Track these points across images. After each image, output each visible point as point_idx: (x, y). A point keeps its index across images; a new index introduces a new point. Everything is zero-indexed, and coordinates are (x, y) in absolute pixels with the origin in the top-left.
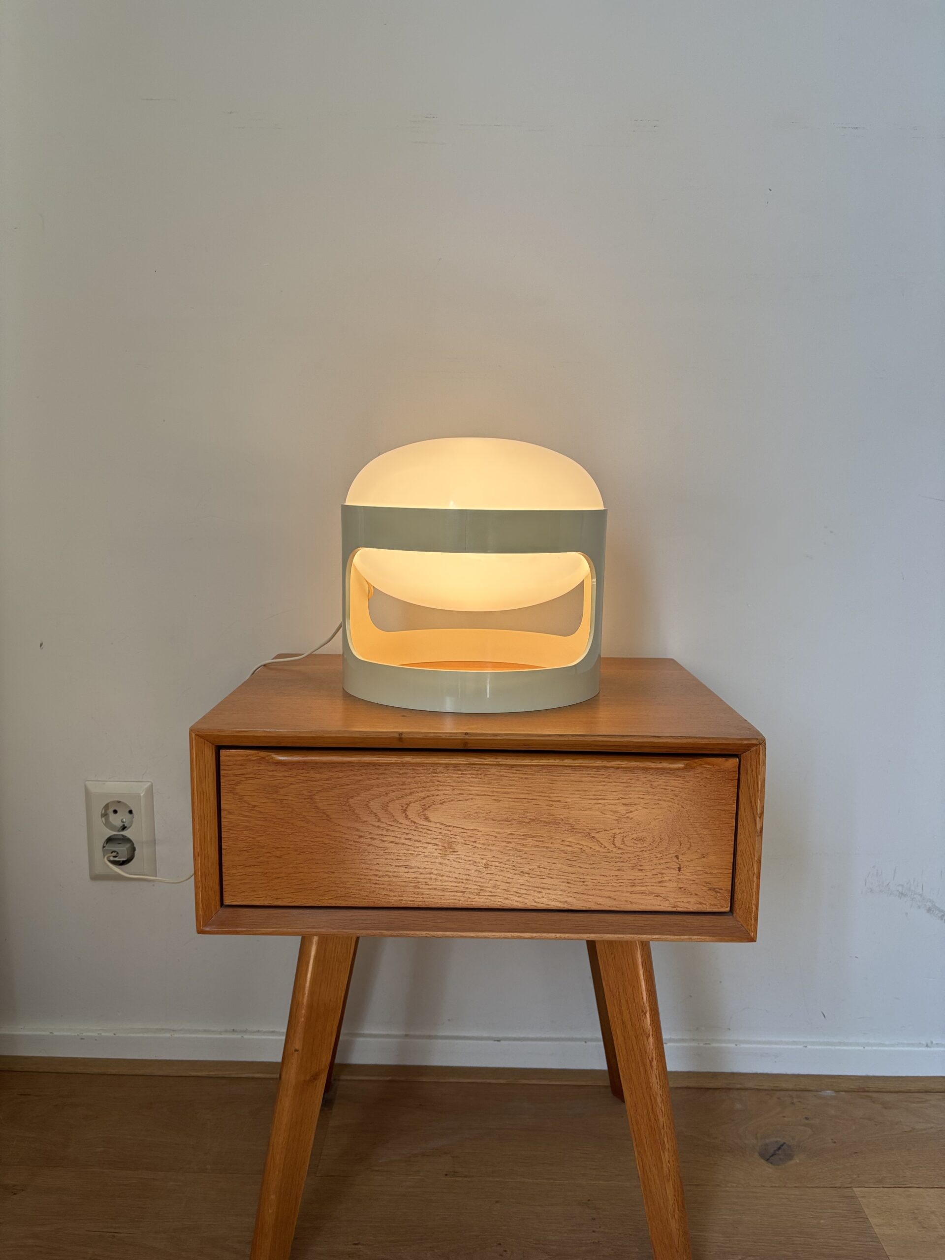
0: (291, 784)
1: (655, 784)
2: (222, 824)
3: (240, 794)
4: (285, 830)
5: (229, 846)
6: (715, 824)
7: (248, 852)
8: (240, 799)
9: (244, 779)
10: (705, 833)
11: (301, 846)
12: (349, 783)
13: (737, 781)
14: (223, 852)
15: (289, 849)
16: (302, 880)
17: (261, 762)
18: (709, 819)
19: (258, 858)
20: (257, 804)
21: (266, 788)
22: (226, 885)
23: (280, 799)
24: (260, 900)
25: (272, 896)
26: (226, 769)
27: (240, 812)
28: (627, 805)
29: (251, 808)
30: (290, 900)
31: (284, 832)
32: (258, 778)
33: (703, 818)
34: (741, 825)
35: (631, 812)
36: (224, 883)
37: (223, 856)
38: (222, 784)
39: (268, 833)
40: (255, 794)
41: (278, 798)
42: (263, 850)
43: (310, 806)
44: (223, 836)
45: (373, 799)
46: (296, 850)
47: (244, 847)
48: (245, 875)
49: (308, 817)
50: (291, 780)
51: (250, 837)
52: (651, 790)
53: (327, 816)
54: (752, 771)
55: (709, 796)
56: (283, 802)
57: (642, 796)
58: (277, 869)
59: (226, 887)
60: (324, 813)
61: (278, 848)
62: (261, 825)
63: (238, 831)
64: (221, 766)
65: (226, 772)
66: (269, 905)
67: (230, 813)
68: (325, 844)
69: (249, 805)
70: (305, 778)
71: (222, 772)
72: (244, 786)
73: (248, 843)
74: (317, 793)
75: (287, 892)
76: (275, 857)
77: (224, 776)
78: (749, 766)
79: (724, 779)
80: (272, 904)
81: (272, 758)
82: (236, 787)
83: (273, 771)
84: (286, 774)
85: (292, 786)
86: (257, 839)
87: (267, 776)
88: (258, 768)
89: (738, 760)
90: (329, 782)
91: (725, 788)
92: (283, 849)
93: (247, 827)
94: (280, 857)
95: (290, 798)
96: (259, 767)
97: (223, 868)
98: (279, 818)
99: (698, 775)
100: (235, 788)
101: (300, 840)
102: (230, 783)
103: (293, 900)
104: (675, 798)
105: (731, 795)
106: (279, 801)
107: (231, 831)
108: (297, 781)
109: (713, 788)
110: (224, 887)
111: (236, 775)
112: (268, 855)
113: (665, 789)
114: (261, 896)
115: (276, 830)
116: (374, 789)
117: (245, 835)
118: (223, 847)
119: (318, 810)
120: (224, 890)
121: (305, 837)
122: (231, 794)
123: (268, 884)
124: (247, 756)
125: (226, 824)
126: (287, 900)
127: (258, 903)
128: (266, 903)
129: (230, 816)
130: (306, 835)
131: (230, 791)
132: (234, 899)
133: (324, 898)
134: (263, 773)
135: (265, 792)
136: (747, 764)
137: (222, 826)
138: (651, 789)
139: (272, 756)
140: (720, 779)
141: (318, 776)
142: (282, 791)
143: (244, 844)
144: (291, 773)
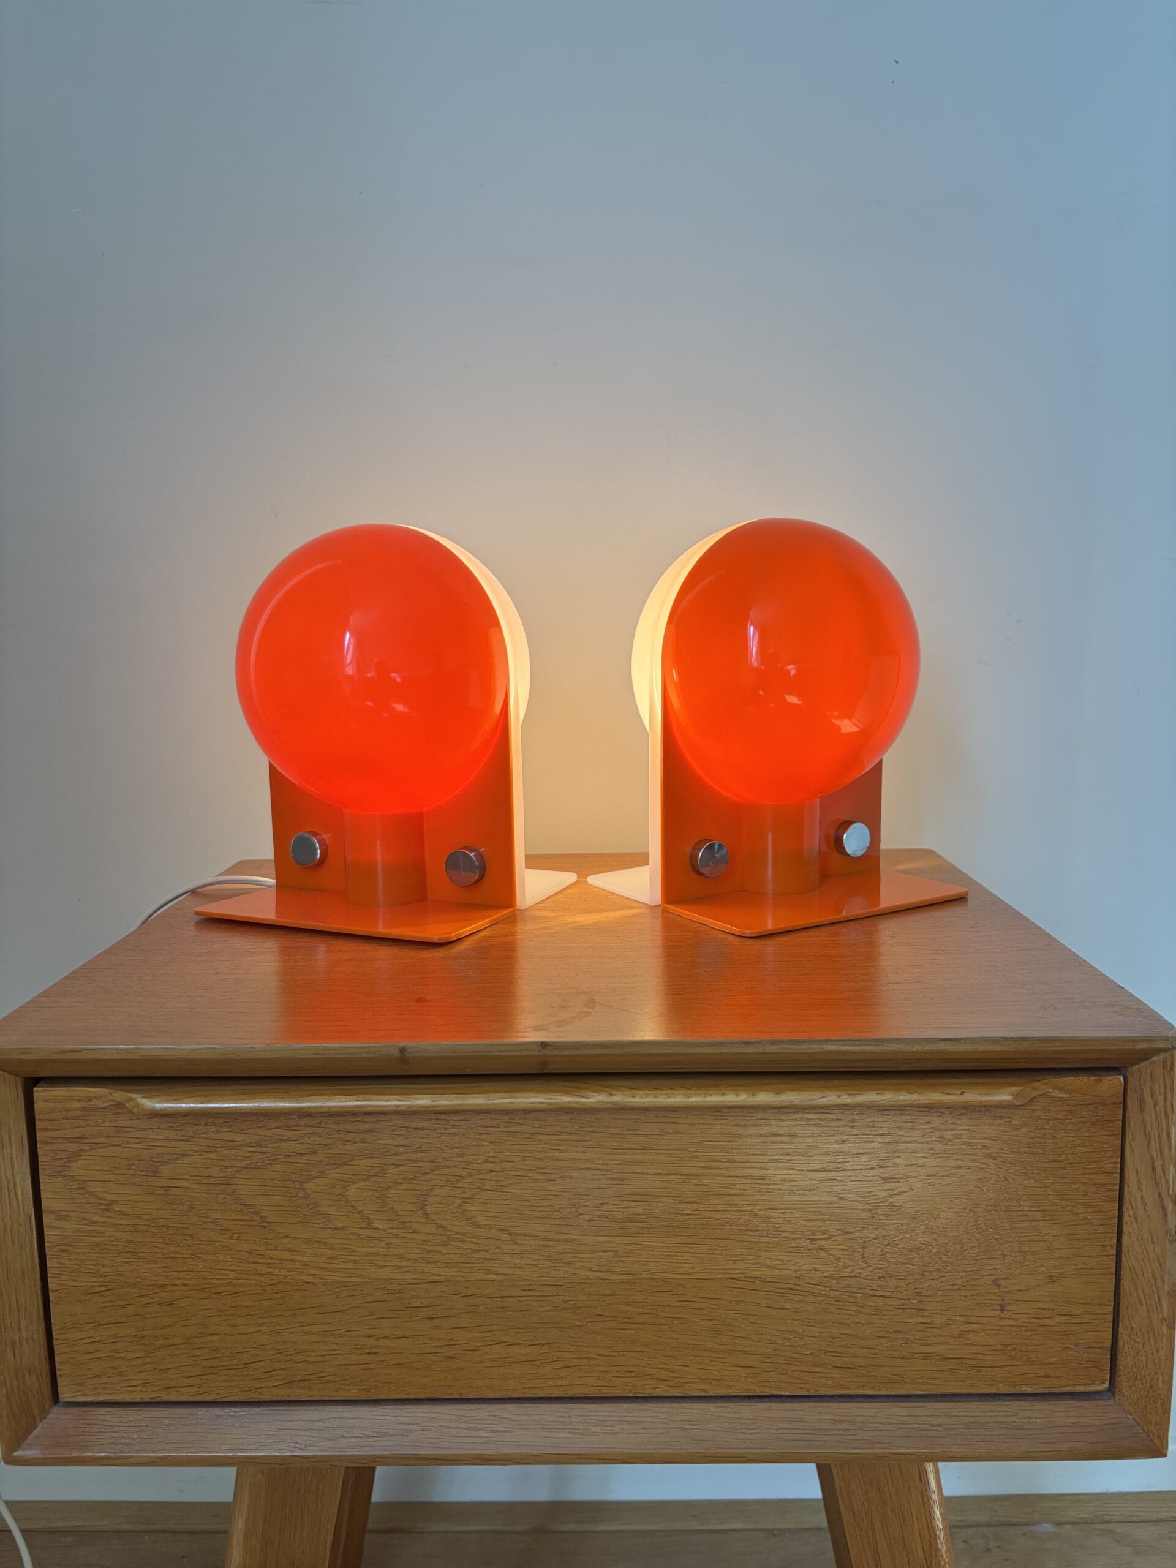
0: (184, 1155)
1: (948, 1135)
2: (46, 1239)
3: (79, 1178)
4: (178, 1249)
5: (61, 1285)
6: (1077, 1214)
7: (102, 1295)
8: (79, 1189)
9: (83, 1147)
10: (1055, 1232)
11: (212, 1281)
12: (303, 1152)
13: (1120, 1123)
14: (52, 1296)
15: (186, 1288)
16: (217, 1349)
17: (118, 1111)
18: (1063, 1203)
19: (123, 1307)
20: (116, 1198)
21: (133, 1165)
22: (61, 1363)
23: (162, 1187)
24: (132, 1392)
25: (156, 1384)
26: (49, 1127)
27: (82, 1216)
28: (887, 1180)
29: (104, 1207)
30: (195, 1390)
31: (175, 1252)
32: (114, 1145)
33: (1050, 1201)
34: (1130, 1216)
35: (900, 1193)
36: (57, 1359)
37: (51, 1304)
38: (40, 1159)
39: (143, 1255)
40: (112, 1177)
41: (158, 1184)
42: (133, 1290)
43: (224, 1198)
44: (49, 1264)
45: (354, 1183)
46: (202, 1290)
47: (94, 1286)
48: (99, 1341)
49: (223, 1222)
50: (183, 1146)
51: (104, 1266)
52: (939, 1147)
53: (263, 1218)
54: (1156, 1104)
55: (1063, 1157)
56: (171, 1193)
57: (920, 1161)
58: (164, 1328)
59: (61, 1367)
60: (256, 1213)
61: (162, 1286)
62: (129, 1241)
63: (79, 1253)
64: (37, 1123)
65: (46, 1134)
66: (152, 1401)
67: (60, 1217)
68: (261, 1275)
69: (100, 1199)
70: (212, 1143)
71: (40, 1135)
72: (87, 1162)
73: (101, 1276)
74: (238, 1171)
75: (188, 1374)
76: (160, 1304)
77: (46, 1143)
78: (1147, 1096)
79: (1094, 1120)
80: (158, 1400)
81: (137, 1105)
82: (72, 1165)
83: (144, 1129)
84: (172, 1135)
85: (187, 1160)
86: (120, 1269)
87: (132, 1140)
88: (114, 1124)
89: (1122, 1078)
90: (263, 1150)
91: (1096, 1139)
92: (175, 1288)
93: (98, 1244)
94: (169, 1304)
95: (184, 1184)
96: (116, 1121)
97: (53, 1329)
98: (163, 1226)
99: (1038, 1113)
100: (69, 1167)
101: (210, 1268)
102: (59, 1157)
103: (202, 1391)
104: (990, 1161)
105: (1109, 1154)
106: (161, 1191)
107: (65, 1254)
108: (196, 1148)
109: (1072, 1139)
110: (57, 1366)
111: (69, 1140)
112: (144, 1300)
113: (969, 1144)
114: (134, 1383)
115: (159, 1251)
116: (356, 1162)
117: (95, 1263)
118: (51, 1286)
119: (243, 1208)
120: (58, 1373)
121: (218, 1262)
122: (61, 1179)
123: (147, 1360)
124: (90, 1100)
125: (54, 1239)
126: (189, 1389)
127: (129, 1398)
128: (146, 1398)
129: (62, 1224)
130: (221, 1257)
131: (60, 1171)
132: (79, 1391)
133: (264, 1384)
134: (125, 1135)
135: (131, 1172)
136: (1142, 1090)
137: (47, 1245)
138: (939, 1145)
139: (137, 1100)
140: (1084, 1120)
141: (239, 1137)
142: (166, 1170)
143: (95, 1279)
144: (181, 1133)
